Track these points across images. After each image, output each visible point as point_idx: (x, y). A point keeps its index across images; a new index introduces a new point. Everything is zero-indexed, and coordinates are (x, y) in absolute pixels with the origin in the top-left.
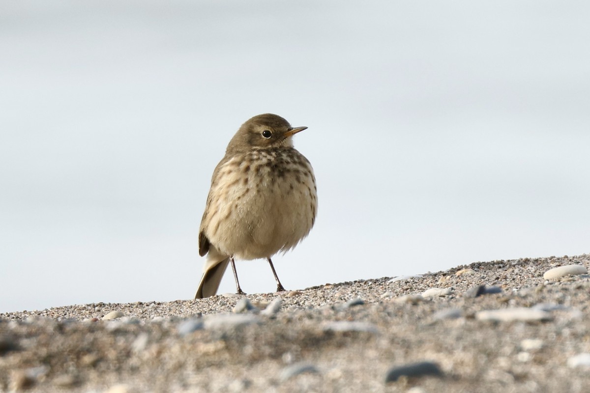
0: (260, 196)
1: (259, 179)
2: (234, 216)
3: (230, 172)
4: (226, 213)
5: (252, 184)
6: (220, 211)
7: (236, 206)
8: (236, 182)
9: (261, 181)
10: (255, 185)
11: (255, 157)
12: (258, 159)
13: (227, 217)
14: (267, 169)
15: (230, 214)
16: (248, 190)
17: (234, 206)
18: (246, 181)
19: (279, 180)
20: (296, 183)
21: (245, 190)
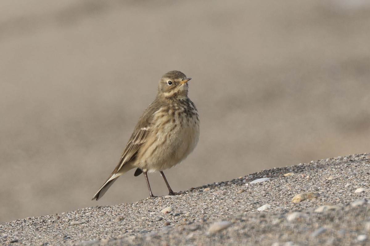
0: (183, 129)
1: (181, 120)
2: (168, 142)
3: (163, 116)
4: (163, 140)
5: (177, 122)
6: (159, 139)
7: (170, 135)
8: (168, 121)
9: (182, 120)
10: (179, 123)
11: (177, 108)
12: (179, 109)
13: (164, 143)
14: (185, 114)
15: (165, 140)
16: (176, 126)
17: (168, 135)
18: (174, 121)
19: (191, 119)
20: (197, 121)
21: (174, 126)
